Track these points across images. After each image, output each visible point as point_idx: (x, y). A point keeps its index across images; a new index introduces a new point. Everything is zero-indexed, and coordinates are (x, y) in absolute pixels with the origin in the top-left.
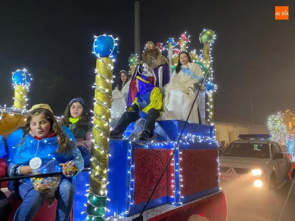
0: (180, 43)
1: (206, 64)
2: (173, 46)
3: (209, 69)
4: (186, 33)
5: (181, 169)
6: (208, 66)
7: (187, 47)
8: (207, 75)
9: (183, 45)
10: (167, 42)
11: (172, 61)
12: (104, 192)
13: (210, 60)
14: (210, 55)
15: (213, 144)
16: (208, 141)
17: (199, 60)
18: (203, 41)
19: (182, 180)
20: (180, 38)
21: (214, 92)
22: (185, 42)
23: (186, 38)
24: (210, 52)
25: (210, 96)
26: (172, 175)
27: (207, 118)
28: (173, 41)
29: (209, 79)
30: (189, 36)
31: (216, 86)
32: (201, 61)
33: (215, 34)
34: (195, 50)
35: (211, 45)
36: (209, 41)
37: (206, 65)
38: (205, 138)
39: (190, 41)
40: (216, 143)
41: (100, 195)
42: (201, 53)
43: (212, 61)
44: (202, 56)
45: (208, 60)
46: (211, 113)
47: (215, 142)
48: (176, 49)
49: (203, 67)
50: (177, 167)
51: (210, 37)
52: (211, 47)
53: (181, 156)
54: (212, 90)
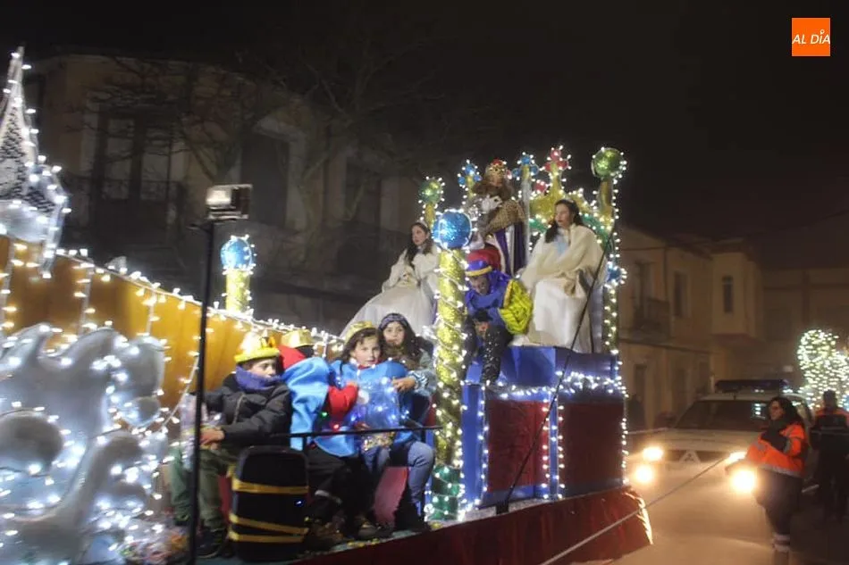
0: (548, 169)
1: (605, 224)
2: (532, 174)
3: (612, 235)
4: (561, 147)
5: (561, 437)
6: (609, 228)
7: (564, 180)
8: (607, 249)
9: (557, 174)
10: (519, 162)
11: (531, 208)
12: (458, 463)
13: (613, 216)
14: (614, 204)
15: (616, 392)
16: (607, 387)
17: (590, 214)
18: (598, 172)
19: (561, 456)
20: (549, 159)
21: (620, 283)
22: (561, 168)
23: (561, 159)
24: (614, 198)
25: (613, 292)
26: (545, 447)
27: (605, 338)
28: (533, 162)
29: (612, 256)
30: (569, 157)
31: (625, 273)
32: (596, 215)
33: (625, 158)
34: (581, 190)
35: (615, 182)
36: (612, 174)
37: (606, 226)
38: (601, 381)
39: (570, 168)
40: (622, 390)
41: (454, 466)
42: (594, 197)
43: (617, 217)
44: (597, 205)
45: (610, 215)
46: (614, 329)
47: (619, 388)
48: (538, 181)
49: (598, 228)
50: (553, 433)
51: (614, 165)
52: (615, 187)
53: (561, 413)
54: (617, 281)
